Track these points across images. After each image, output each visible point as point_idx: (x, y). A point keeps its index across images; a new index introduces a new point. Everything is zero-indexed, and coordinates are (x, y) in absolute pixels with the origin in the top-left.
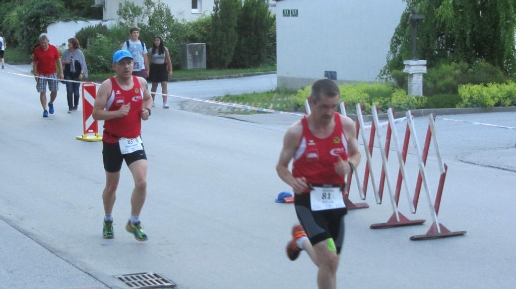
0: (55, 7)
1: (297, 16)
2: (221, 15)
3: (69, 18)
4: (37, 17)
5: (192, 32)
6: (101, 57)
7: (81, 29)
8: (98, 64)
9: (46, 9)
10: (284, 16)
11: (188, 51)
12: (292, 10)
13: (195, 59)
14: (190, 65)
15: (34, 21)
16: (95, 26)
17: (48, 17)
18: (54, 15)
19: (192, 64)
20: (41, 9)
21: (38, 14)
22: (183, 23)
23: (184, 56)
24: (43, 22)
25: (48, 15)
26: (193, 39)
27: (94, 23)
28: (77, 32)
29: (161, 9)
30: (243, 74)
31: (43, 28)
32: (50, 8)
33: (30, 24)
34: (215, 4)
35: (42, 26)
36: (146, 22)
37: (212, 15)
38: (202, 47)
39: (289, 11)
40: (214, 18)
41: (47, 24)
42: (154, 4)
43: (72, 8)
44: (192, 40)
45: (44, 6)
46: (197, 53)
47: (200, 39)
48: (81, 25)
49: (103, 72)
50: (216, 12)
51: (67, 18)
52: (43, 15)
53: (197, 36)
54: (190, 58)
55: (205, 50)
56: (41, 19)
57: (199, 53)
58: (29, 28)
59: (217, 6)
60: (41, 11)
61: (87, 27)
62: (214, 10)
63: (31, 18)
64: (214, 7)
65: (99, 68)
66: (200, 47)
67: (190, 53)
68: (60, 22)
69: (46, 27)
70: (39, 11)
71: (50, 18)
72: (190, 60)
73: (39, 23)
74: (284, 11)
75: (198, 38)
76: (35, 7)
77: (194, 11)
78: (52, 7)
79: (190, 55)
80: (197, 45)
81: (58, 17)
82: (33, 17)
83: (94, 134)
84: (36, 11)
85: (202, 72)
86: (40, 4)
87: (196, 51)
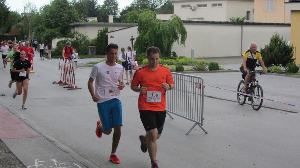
0: (56, 33)
1: (114, 38)
2: (100, 37)
5: (92, 43)
10: (110, 37)
12: (112, 36)
13: (91, 51)
14: (90, 53)
18: (54, 36)
21: (49, 36)
22: (89, 40)
23: (88, 51)
25: (52, 36)
27: (63, 39)
28: (58, 42)
29: (81, 34)
33: (46, 39)
35: (50, 40)
38: (94, 48)
40: (98, 38)
43: (63, 34)
45: (51, 33)
48: (60, 40)
49: (60, 55)
50: (98, 36)
51: (59, 37)
56: (50, 38)
59: (99, 34)
63: (46, 37)
67: (90, 49)
68: (57, 39)
69: (52, 40)
70: (49, 35)
73: (49, 39)
76: (48, 33)
78: (54, 33)
85: (94, 56)
86: (50, 32)
87: (92, 49)
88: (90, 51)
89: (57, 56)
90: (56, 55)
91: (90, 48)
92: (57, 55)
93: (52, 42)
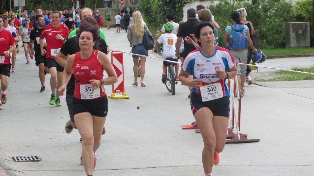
5: (299, 12)
11: (291, 29)
13: (298, 37)
14: (293, 43)
15: (170, 1)
16: (215, 5)
19: (295, 42)
23: (288, 35)
24: (179, 1)
31: (179, 8)
33: (166, 4)
38: (306, 26)
41: (182, 4)
44: (300, 19)
46: (300, 32)
47: (306, 18)
53: (304, 15)
54: (294, 36)
55: (309, 29)
57: (302, 32)
58: (165, 8)
66: (304, 26)
72: (293, 38)
73: (175, 3)
75: (304, 17)
79: (294, 33)
80: (301, 24)
83: (121, 93)
85: (305, 50)
87: (300, 29)
88: (292, 35)
91: (294, 26)
93: (183, 12)
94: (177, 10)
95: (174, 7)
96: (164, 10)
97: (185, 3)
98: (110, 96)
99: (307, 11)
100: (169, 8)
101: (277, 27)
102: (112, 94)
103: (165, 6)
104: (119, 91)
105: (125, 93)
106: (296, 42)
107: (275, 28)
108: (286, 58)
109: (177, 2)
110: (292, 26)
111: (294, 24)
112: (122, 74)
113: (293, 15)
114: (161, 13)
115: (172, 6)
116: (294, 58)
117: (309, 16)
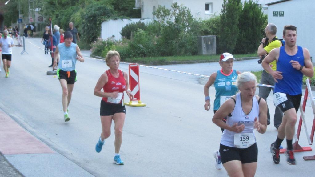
0: (108, 9)
1: (284, 16)
2: (227, 15)
3: (117, 17)
4: (94, 16)
5: (206, 28)
6: (141, 46)
7: (126, 25)
8: (138, 50)
9: (101, 11)
10: (274, 16)
11: (203, 41)
12: (279, 12)
13: (208, 46)
14: (204, 51)
15: (92, 19)
16: (136, 23)
17: (102, 16)
18: (106, 15)
20: (97, 10)
21: (95, 14)
22: (199, 21)
23: (200, 45)
24: (99, 19)
25: (102, 15)
26: (206, 33)
27: (135, 21)
28: (123, 27)
29: (184, 10)
30: (243, 58)
32: (104, 10)
33: (89, 21)
34: (223, 7)
35: (98, 23)
36: (173, 20)
37: (221, 15)
38: (213, 39)
39: (277, 12)
40: (222, 17)
41: (101, 22)
42: (178, 7)
43: (119, 10)
45: (99, 9)
46: (209, 43)
47: (211, 33)
48: (126, 22)
49: (142, 57)
50: (224, 13)
51: (116, 17)
52: (99, 15)
54: (205, 46)
55: (215, 41)
56: (98, 18)
57: (211, 43)
58: (88, 25)
59: (224, 8)
60: (97, 12)
61: (130, 24)
62: (222, 12)
63: (90, 17)
64: (222, 9)
65: (139, 53)
66: (212, 39)
67: (205, 43)
68: (111, 20)
69: (100, 24)
70: (96, 12)
71: (104, 17)
72: (204, 47)
73: (96, 21)
74: (273, 12)
75: (210, 32)
76: (93, 9)
77: (207, 12)
78: (105, 9)
79: (205, 44)
80: (210, 37)
81: (110, 16)
82: (92, 17)
83: (137, 101)
84: (93, 12)
85: (213, 57)
86: (97, 7)
87: (209, 41)
88: (204, 45)
89: (135, 59)
90: (131, 55)
91: (205, 38)
92: (134, 56)
93: (101, 27)
94: (97, 26)
95: (95, 24)
96: (88, 26)
97: (103, 21)
98: (128, 103)
99: (211, 27)
100: (92, 24)
101: (192, 39)
102: (129, 101)
103: (88, 23)
104: (136, 99)
105: (140, 101)
106: (206, 51)
107: (192, 40)
108: (204, 63)
109: (97, 20)
110: (203, 39)
111: (204, 37)
112: (138, 85)
113: (202, 30)
114: (85, 28)
115: (94, 23)
116: (211, 63)
117: (213, 31)
